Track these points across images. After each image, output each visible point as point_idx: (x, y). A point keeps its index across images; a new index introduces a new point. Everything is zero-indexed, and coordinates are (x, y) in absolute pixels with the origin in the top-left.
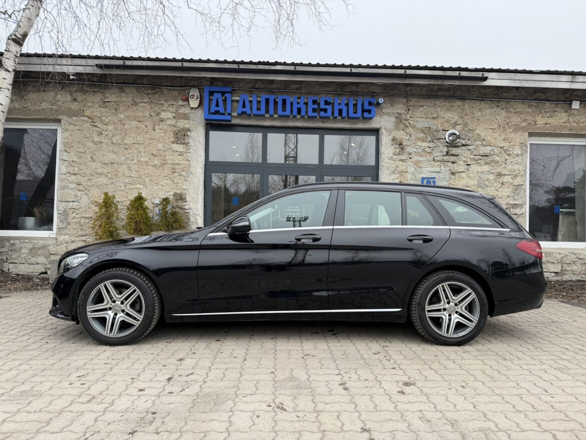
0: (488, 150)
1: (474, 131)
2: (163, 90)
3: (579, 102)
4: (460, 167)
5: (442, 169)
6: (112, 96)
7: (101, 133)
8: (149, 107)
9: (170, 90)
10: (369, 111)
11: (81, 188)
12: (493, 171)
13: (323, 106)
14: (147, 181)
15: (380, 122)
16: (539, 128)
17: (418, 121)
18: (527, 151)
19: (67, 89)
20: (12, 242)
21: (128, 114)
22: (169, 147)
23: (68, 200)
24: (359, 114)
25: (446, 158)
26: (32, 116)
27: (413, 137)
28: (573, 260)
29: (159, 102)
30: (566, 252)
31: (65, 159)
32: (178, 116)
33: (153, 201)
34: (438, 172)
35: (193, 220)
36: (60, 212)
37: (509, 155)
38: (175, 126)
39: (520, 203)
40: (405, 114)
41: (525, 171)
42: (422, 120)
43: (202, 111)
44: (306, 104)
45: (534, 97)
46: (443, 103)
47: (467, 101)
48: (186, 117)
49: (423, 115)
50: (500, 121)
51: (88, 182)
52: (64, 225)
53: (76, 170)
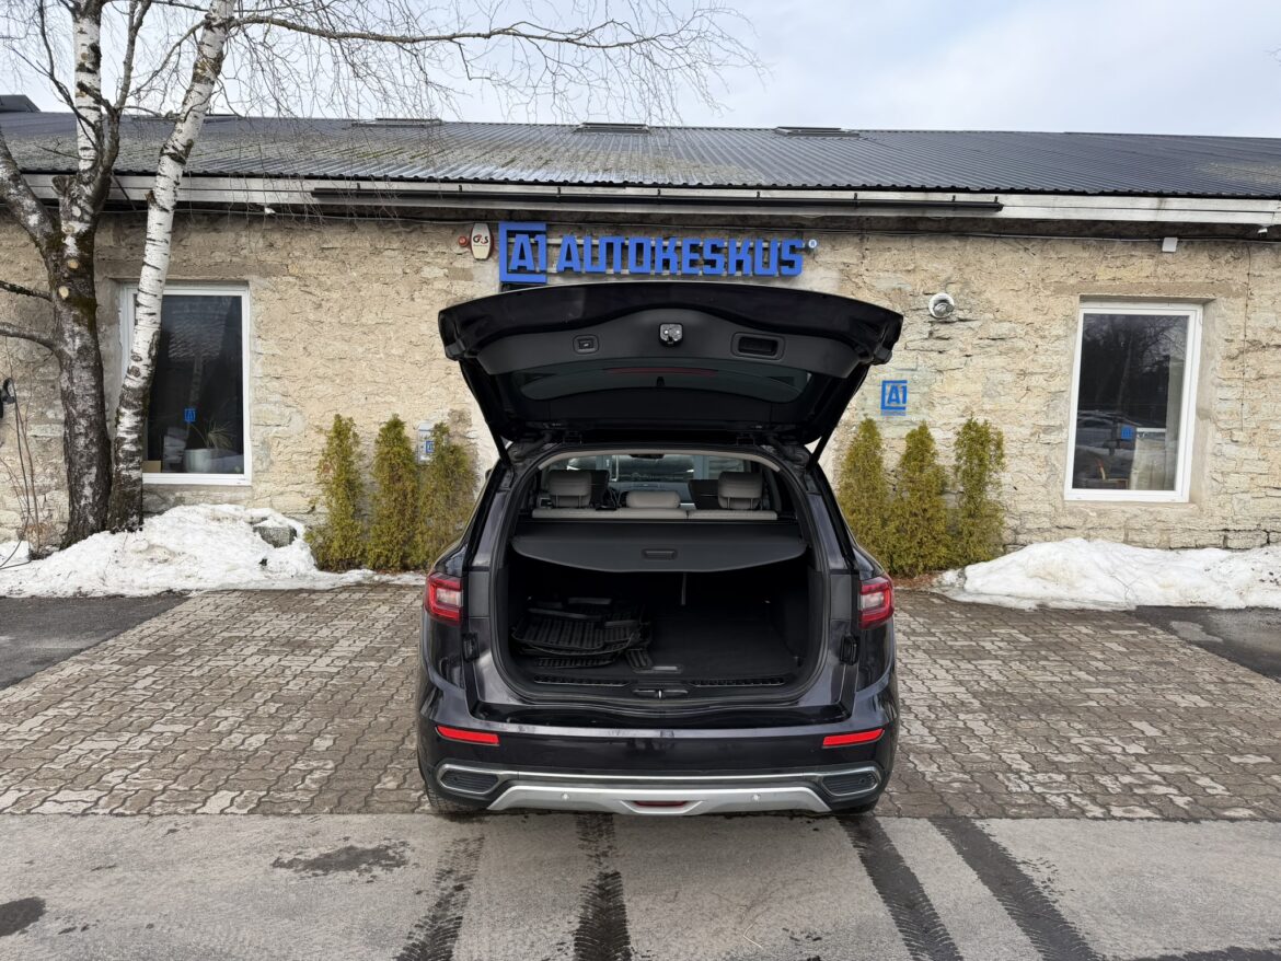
0: (1003, 329)
1: (980, 293)
2: (425, 226)
3: (1176, 240)
4: (953, 359)
5: (920, 362)
6: (336, 238)
7: (320, 305)
8: (401, 257)
9: (438, 226)
10: (791, 264)
11: (289, 401)
12: (1013, 366)
13: (708, 255)
14: (404, 387)
15: (811, 281)
16: (1101, 288)
18: (1076, 330)
19: (256, 226)
20: (178, 494)
21: (365, 271)
23: (269, 422)
24: (773, 269)
25: (927, 344)
26: (198, 275)
28: (1147, 523)
29: (419, 249)
30: (1134, 510)
31: (260, 350)
32: (455, 274)
33: (416, 423)
34: (913, 370)
35: (486, 457)
36: (257, 444)
37: (1043, 337)
38: (448, 293)
39: (1058, 423)
40: (857, 265)
41: (1071, 366)
42: (886, 274)
43: (494, 264)
44: (679, 250)
45: (1093, 230)
46: (927, 245)
47: (971, 239)
48: (466, 275)
49: (889, 267)
50: (1030, 276)
51: (303, 392)
52: (264, 466)
53: (280, 370)
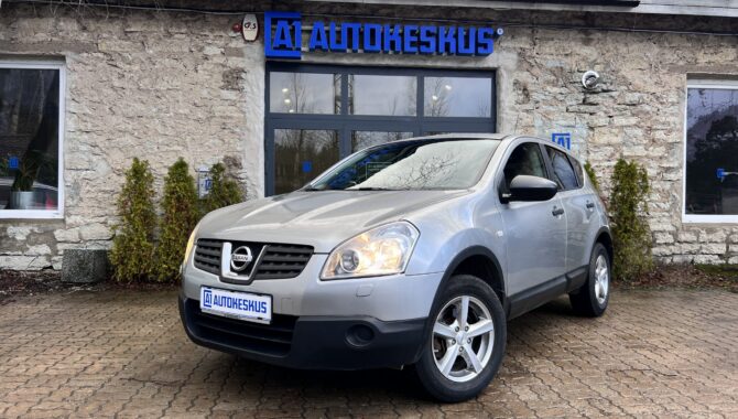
0: (634, 97)
1: (618, 72)
2: (206, 16)
4: (601, 120)
5: (577, 122)
6: (137, 24)
7: (123, 76)
8: (188, 39)
9: (217, 16)
10: (485, 46)
11: (97, 150)
12: (642, 124)
13: (424, 38)
15: (498, 60)
16: (701, 68)
17: (545, 59)
19: (72, 14)
21: (160, 50)
22: (215, 94)
23: (79, 167)
24: (472, 49)
25: (583, 108)
26: (23, 51)
27: (541, 80)
29: (202, 34)
30: (732, 229)
31: (72, 110)
32: (227, 52)
33: (198, 167)
34: (573, 127)
36: (69, 185)
37: (662, 103)
38: (224, 66)
39: (675, 164)
40: (530, 50)
41: (681, 124)
42: (551, 57)
43: (261, 45)
44: (402, 35)
47: (609, 33)
48: (239, 53)
49: (553, 51)
50: (652, 60)
51: (106, 143)
52: (75, 201)
53: (90, 127)
